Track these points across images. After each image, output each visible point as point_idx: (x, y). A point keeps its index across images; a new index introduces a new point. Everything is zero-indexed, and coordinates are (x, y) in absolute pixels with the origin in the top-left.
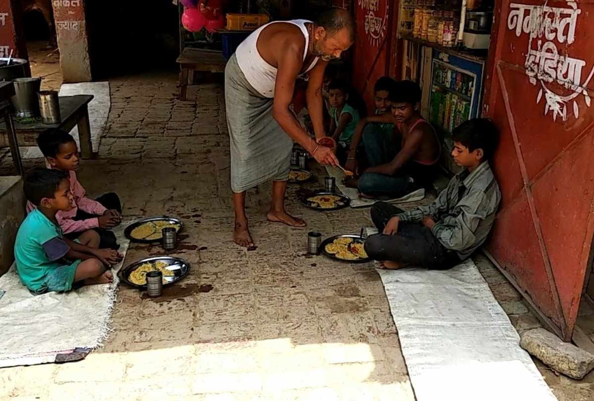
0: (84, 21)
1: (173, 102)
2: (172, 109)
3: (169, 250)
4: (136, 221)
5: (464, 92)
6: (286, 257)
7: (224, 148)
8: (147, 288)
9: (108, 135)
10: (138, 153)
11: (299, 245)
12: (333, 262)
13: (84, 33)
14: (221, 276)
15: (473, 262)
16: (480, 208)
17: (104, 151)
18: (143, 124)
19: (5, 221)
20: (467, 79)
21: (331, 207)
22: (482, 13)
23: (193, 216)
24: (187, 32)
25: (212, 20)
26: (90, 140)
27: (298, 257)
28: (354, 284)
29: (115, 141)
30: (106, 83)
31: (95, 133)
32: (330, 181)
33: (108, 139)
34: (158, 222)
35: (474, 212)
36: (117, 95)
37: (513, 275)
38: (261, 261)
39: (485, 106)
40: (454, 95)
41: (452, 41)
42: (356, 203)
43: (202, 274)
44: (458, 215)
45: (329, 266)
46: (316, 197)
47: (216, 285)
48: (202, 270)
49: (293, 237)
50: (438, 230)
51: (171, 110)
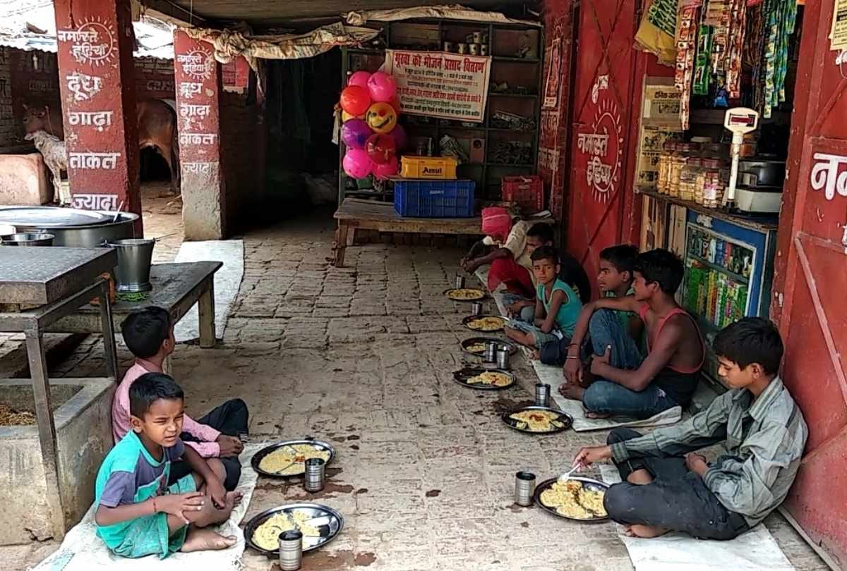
0: (218, 162)
1: (326, 270)
2: (324, 278)
3: (312, 492)
4: (268, 445)
5: (736, 270)
6: (484, 509)
7: (393, 334)
8: (278, 555)
9: (239, 313)
10: (277, 340)
11: (500, 490)
12: (553, 521)
13: (216, 177)
14: (388, 539)
15: (767, 530)
16: (781, 451)
17: (230, 337)
18: (285, 298)
19: (85, 446)
20: (741, 253)
21: (546, 430)
22: (761, 164)
23: (349, 438)
24: (348, 177)
25: (381, 163)
26: (213, 321)
27: (501, 510)
28: (587, 561)
29: (247, 324)
30: (240, 242)
31: (220, 311)
32: (542, 390)
33: (238, 319)
34: (299, 446)
35: (772, 457)
36: (253, 257)
37: (833, 556)
38: (445, 515)
39: (776, 294)
40: (720, 274)
41: (717, 199)
42: (581, 424)
43: (360, 533)
44: (746, 459)
45: (548, 528)
46: (522, 414)
47: (380, 554)
48: (360, 528)
49: (492, 476)
50: (714, 479)
51: (322, 280)
